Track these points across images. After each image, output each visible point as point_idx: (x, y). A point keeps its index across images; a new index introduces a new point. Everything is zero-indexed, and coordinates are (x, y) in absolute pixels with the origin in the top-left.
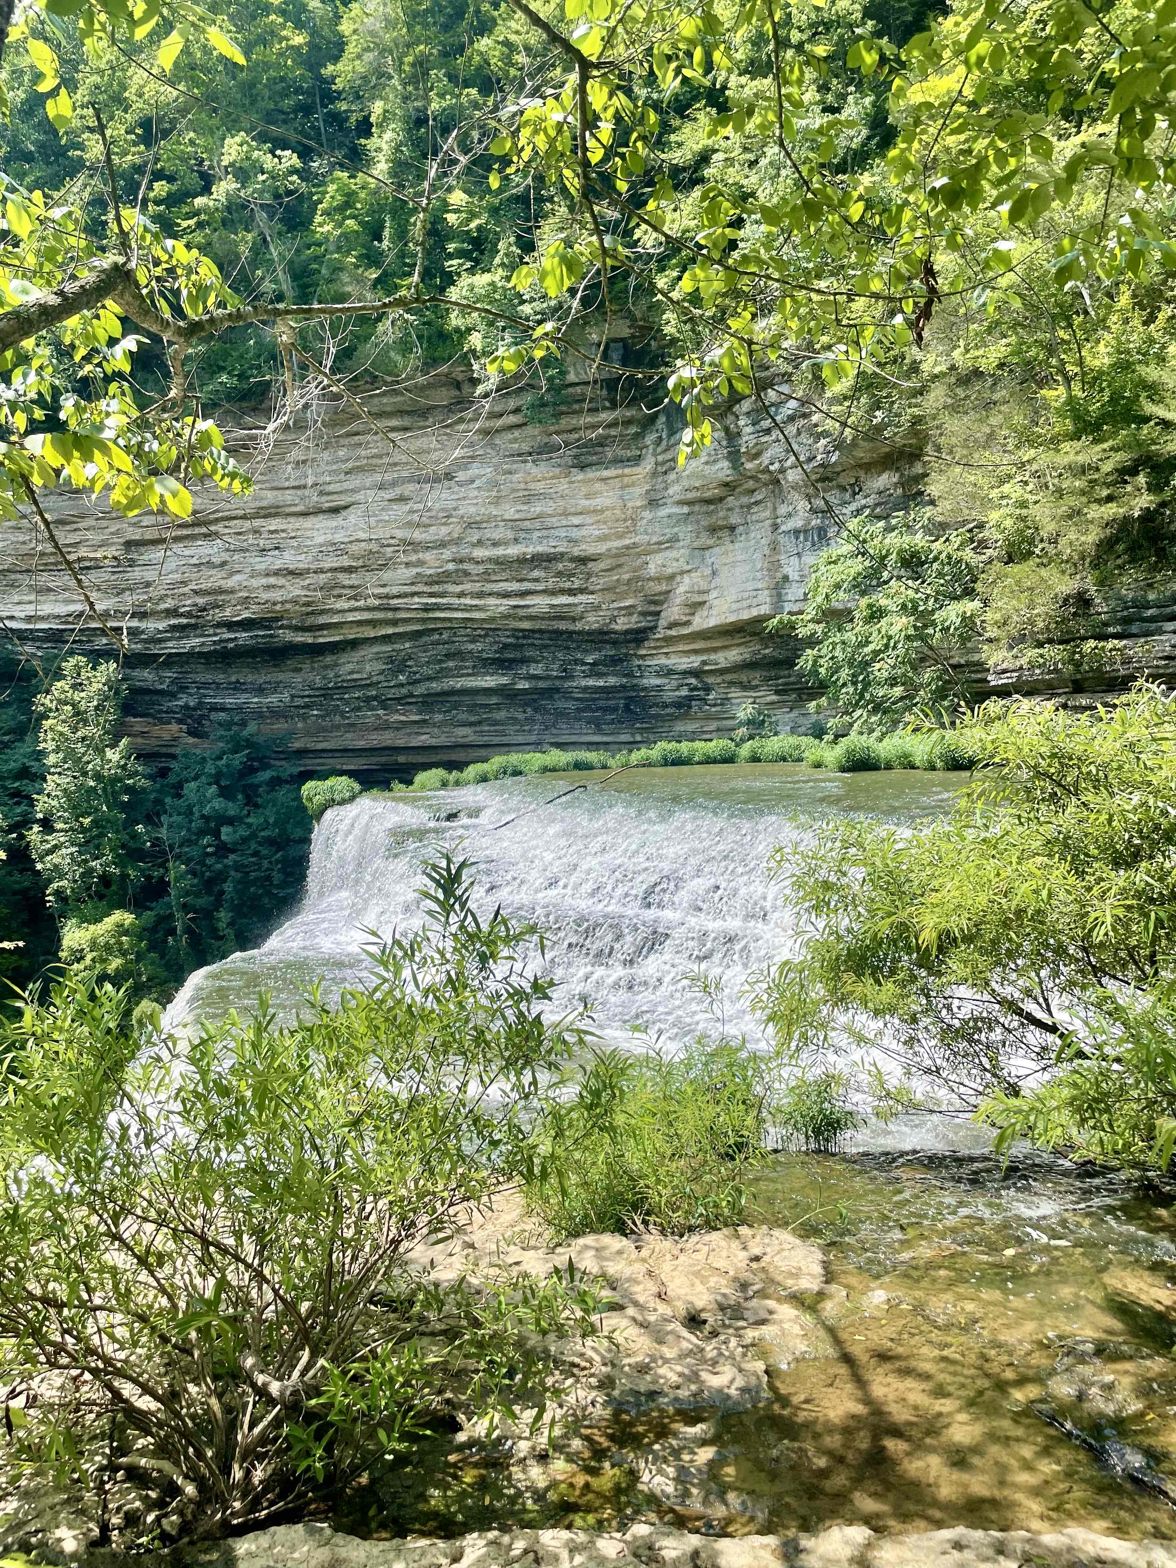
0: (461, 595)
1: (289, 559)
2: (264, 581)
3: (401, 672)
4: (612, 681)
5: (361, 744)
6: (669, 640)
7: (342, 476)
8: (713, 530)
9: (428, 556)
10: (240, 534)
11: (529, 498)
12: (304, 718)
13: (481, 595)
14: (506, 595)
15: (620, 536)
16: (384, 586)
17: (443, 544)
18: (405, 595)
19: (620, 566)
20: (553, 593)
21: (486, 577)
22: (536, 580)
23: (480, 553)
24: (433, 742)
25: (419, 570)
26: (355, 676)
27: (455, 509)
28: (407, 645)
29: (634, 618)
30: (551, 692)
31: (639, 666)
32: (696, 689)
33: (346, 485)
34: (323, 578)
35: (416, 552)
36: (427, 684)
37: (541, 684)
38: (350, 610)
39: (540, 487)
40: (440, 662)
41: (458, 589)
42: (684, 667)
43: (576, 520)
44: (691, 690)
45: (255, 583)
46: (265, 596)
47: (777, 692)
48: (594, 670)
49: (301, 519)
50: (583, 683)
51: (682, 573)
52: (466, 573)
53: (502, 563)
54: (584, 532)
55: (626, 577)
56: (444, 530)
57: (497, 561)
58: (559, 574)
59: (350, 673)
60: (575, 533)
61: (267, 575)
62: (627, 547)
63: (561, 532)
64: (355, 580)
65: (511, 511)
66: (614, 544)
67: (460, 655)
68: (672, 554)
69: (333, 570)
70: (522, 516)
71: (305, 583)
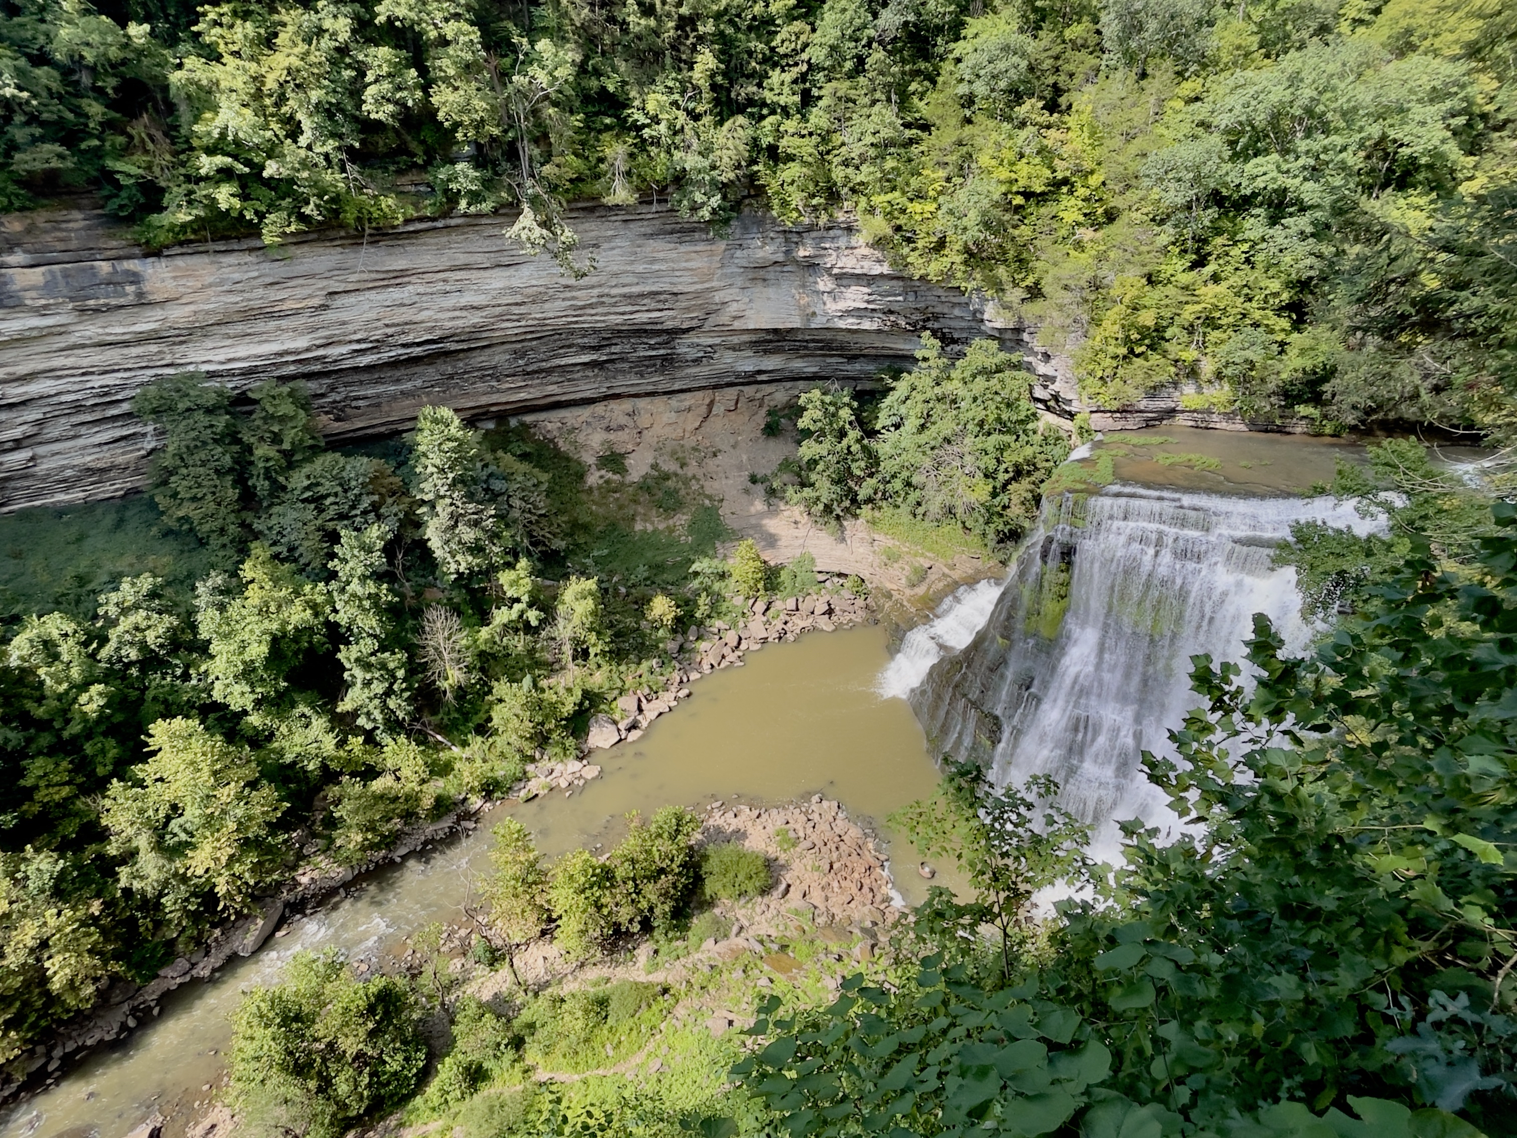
0: (593, 315)
1: (471, 299)
2: (450, 314)
3: (522, 359)
4: (660, 352)
5: (470, 404)
6: (707, 332)
8: (756, 281)
9: (580, 294)
10: (431, 283)
11: (654, 261)
13: (607, 314)
14: (623, 314)
15: (702, 282)
16: (543, 313)
18: (557, 317)
19: (698, 297)
20: (652, 311)
21: (614, 304)
22: (644, 305)
23: (614, 291)
24: (528, 396)
25: (573, 302)
26: (480, 364)
28: (535, 343)
30: (617, 360)
31: (680, 344)
34: (498, 310)
35: (572, 292)
36: (539, 364)
37: (614, 357)
39: (661, 255)
40: (555, 351)
41: (593, 312)
42: (708, 343)
43: (678, 274)
45: (441, 316)
46: (449, 324)
48: (653, 347)
49: (482, 272)
50: (642, 354)
51: (734, 301)
52: (603, 303)
53: (626, 297)
54: (681, 279)
55: (700, 302)
57: (624, 296)
58: (659, 301)
60: (676, 280)
61: (453, 310)
62: (706, 288)
63: (667, 280)
64: (523, 310)
65: (640, 268)
66: (699, 287)
67: (569, 346)
68: (730, 291)
69: (507, 305)
70: (647, 271)
71: (484, 314)
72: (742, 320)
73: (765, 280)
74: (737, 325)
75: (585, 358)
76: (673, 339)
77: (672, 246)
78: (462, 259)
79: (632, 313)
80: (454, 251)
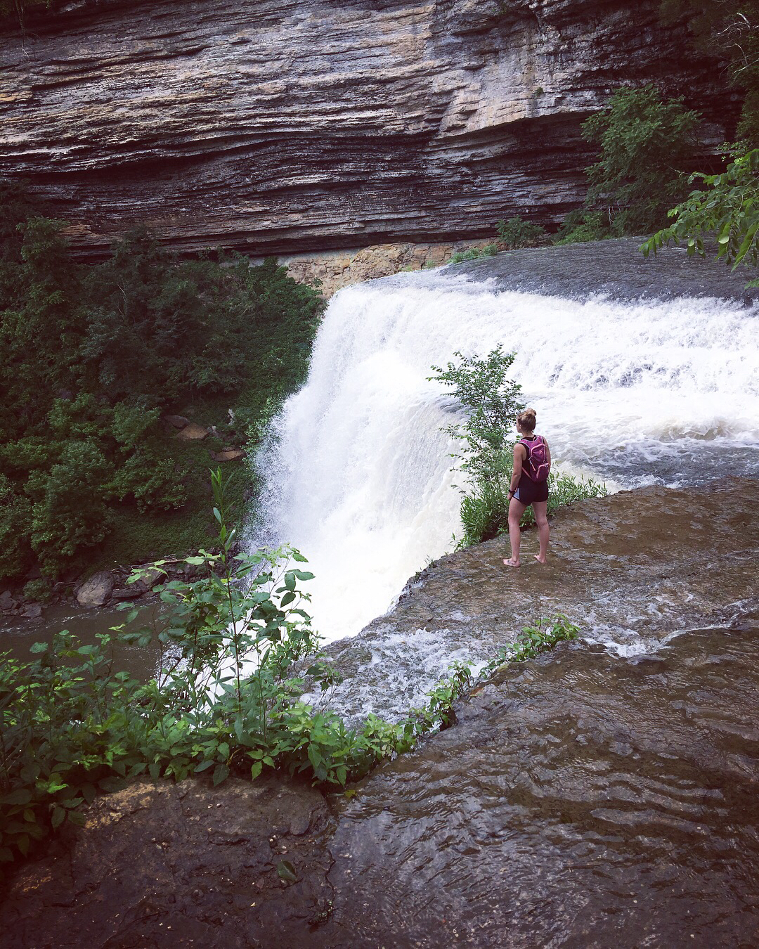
0: (290, 115)
1: (159, 94)
2: (141, 112)
3: (247, 175)
4: (405, 172)
5: (219, 231)
6: (448, 141)
8: (481, 53)
9: (266, 86)
10: (119, 76)
11: (340, 36)
12: (177, 213)
13: (306, 114)
14: (326, 113)
15: (409, 63)
16: (233, 111)
18: (250, 117)
19: (411, 85)
20: (361, 109)
21: (309, 100)
22: (348, 100)
23: (305, 81)
24: (274, 226)
25: (259, 97)
26: (212, 181)
27: (284, 48)
28: (251, 155)
29: (423, 124)
30: (357, 185)
31: (424, 160)
32: (467, 175)
33: (199, 33)
34: (186, 107)
35: (256, 83)
36: (267, 184)
37: (353, 179)
38: (209, 131)
39: (348, 26)
40: (277, 166)
41: (289, 110)
42: (457, 160)
43: (377, 52)
44: (463, 176)
45: (134, 114)
46: (143, 124)
47: (527, 174)
48: (392, 165)
49: (165, 62)
50: (383, 176)
51: (459, 88)
52: (296, 98)
53: (322, 89)
54: (383, 60)
55: (416, 93)
56: (277, 65)
57: (318, 87)
58: (365, 94)
59: (210, 178)
60: (376, 62)
61: (143, 107)
62: (417, 71)
63: (366, 62)
64: (209, 107)
65: (327, 47)
66: (407, 69)
67: (291, 160)
68: (451, 74)
69: (193, 100)
70: (336, 50)
71: (173, 112)
72: (475, 118)
74: (472, 125)
79: (338, 112)
80: (131, 37)
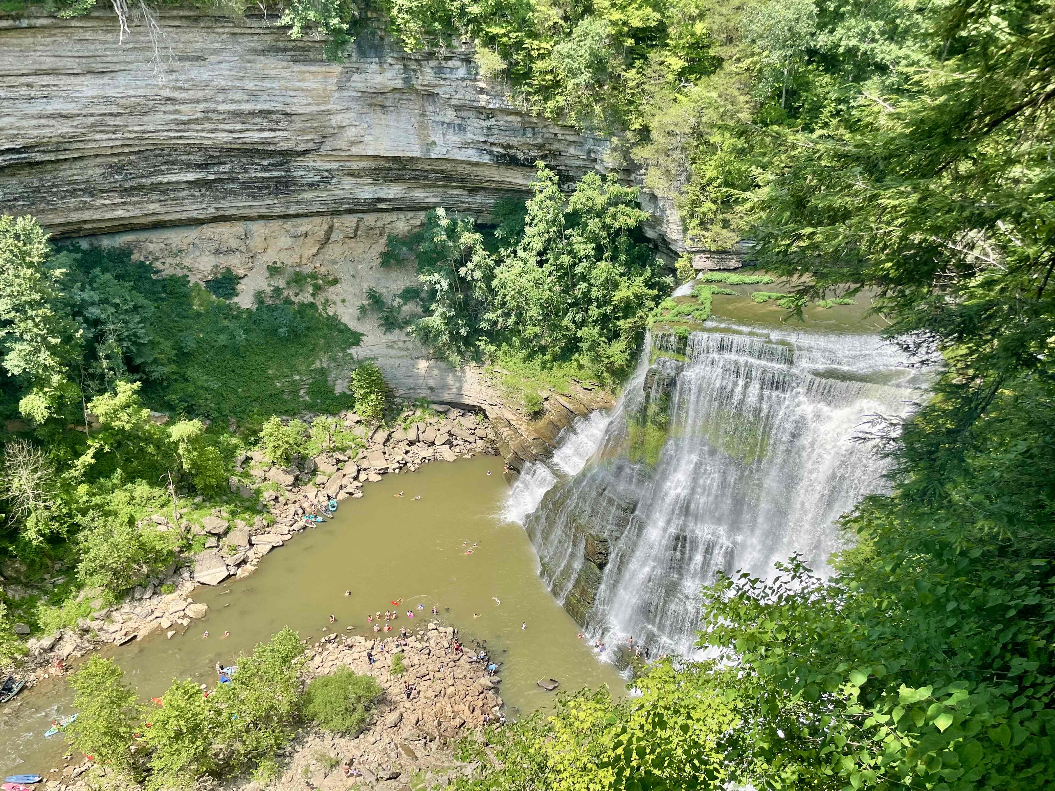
1: (55, 106)
2: (35, 122)
3: (119, 174)
4: (276, 173)
6: (324, 155)
7: (120, 52)
8: (372, 106)
9: (184, 108)
10: (13, 87)
11: (265, 78)
13: (214, 131)
14: (232, 132)
15: (318, 104)
16: (142, 125)
17: (197, 101)
19: (314, 119)
21: (222, 121)
22: (254, 124)
23: (222, 107)
24: (126, 214)
25: (174, 116)
26: (75, 178)
27: (212, 81)
28: (132, 158)
29: (309, 145)
31: (295, 166)
32: (326, 177)
33: (122, 59)
34: (91, 120)
35: (174, 105)
36: (138, 180)
37: (223, 176)
38: (106, 140)
39: (273, 73)
40: (156, 166)
41: (199, 127)
42: (326, 167)
43: (291, 93)
44: (323, 178)
45: (25, 123)
46: (35, 133)
47: (373, 180)
48: (265, 168)
49: (72, 77)
50: (253, 175)
51: (350, 126)
52: (210, 119)
53: (236, 114)
54: (295, 100)
55: (316, 125)
56: (200, 93)
57: (233, 113)
58: (272, 121)
60: (289, 100)
61: (39, 117)
62: (324, 111)
63: (281, 99)
64: (118, 121)
65: (250, 85)
66: (314, 108)
67: (173, 163)
68: (348, 115)
69: (101, 115)
70: (258, 88)
71: (75, 123)
72: (361, 146)
73: (383, 107)
74: (355, 150)
75: (191, 176)
76: (288, 162)
77: (285, 64)
78: (49, 63)
79: (241, 131)
80: (40, 53)
